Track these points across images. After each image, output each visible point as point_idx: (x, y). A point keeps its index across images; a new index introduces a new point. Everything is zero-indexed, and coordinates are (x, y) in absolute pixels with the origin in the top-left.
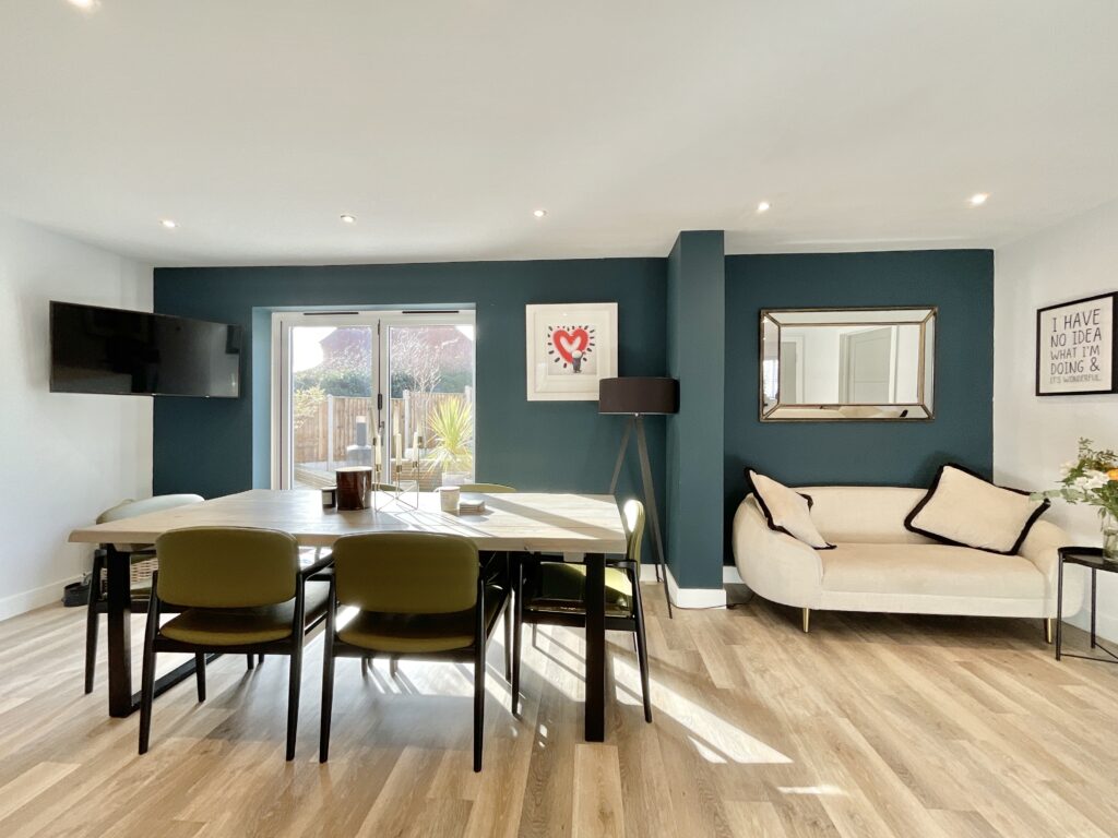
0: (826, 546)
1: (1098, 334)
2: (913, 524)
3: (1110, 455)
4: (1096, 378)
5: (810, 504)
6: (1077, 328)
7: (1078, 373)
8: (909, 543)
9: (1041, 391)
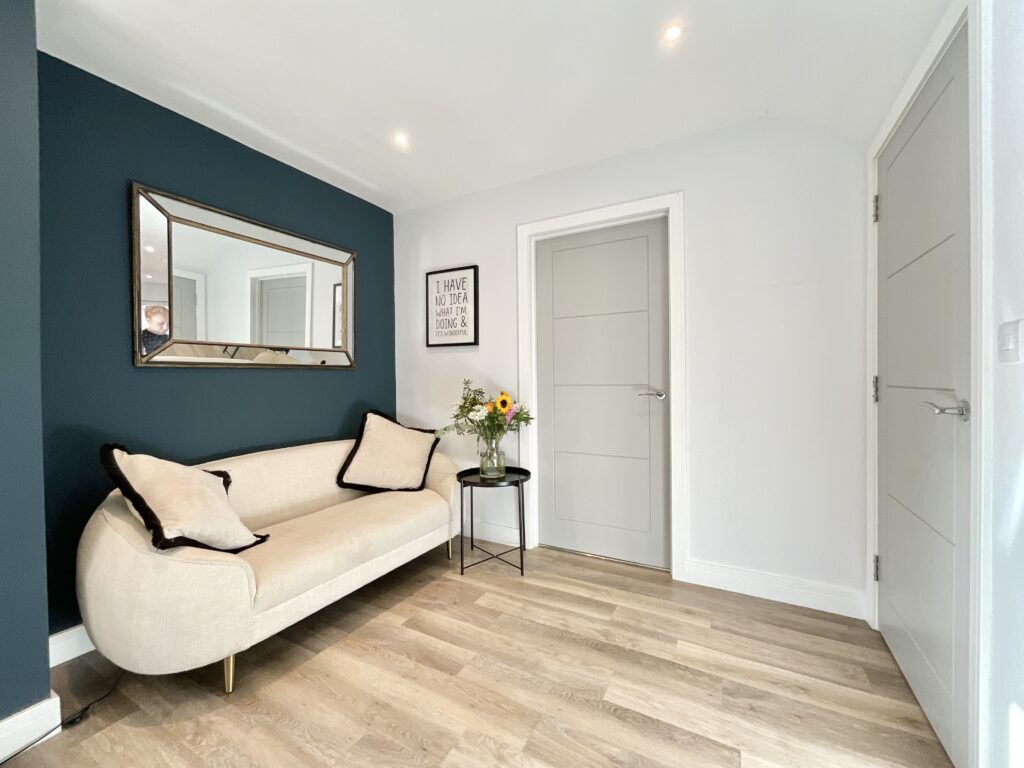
0: (255, 539)
1: (465, 298)
2: (345, 480)
3: (481, 393)
4: (465, 333)
5: (227, 483)
6: (452, 292)
7: (454, 329)
8: (343, 501)
9: (430, 343)
